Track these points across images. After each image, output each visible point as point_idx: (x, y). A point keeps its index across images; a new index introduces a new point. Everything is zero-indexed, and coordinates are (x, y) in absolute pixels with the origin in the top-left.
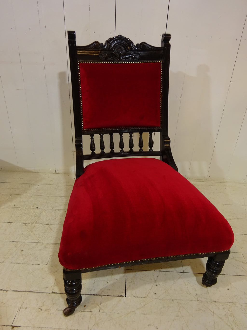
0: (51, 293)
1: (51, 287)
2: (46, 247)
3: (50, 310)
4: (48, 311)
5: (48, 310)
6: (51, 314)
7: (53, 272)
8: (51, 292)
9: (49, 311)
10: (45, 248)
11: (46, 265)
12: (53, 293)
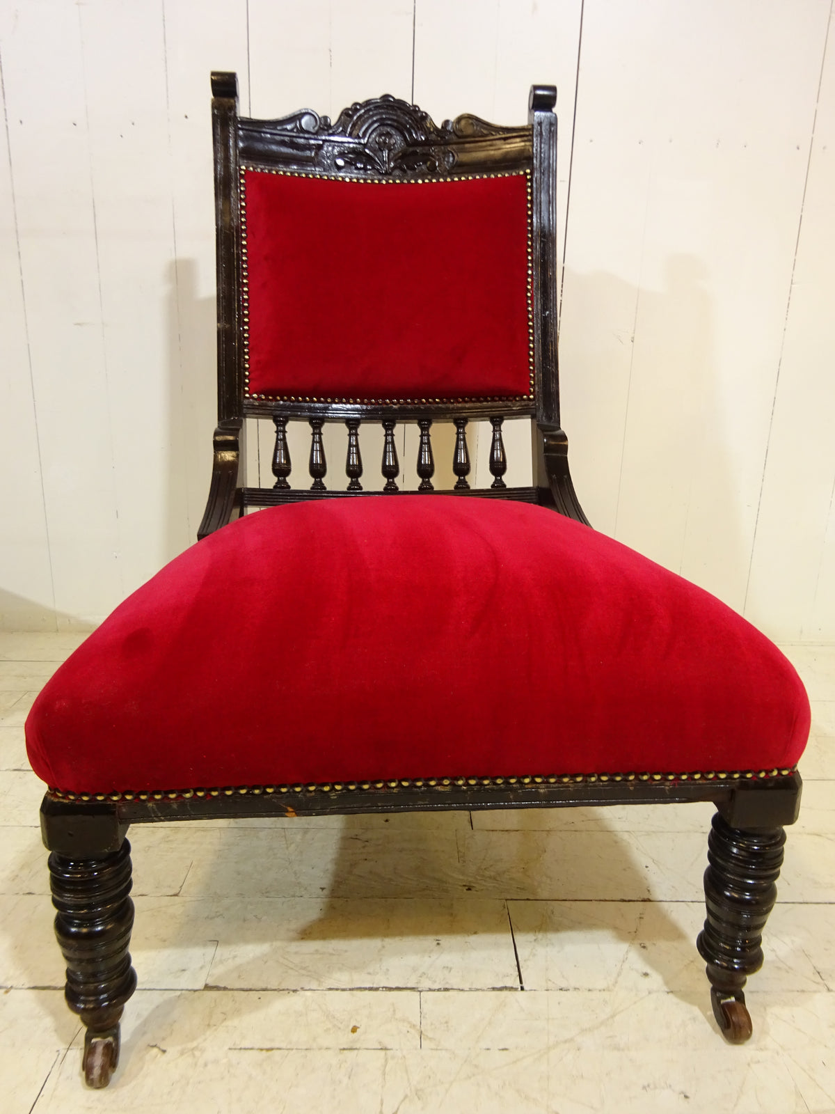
0: (203, 990)
1: (201, 968)
2: (170, 839)
3: (203, 1051)
4: (194, 1056)
5: (193, 1049)
6: (206, 1065)
7: (207, 917)
8: (202, 988)
9: (197, 1053)
10: (167, 842)
11: (176, 897)
12: (207, 987)
